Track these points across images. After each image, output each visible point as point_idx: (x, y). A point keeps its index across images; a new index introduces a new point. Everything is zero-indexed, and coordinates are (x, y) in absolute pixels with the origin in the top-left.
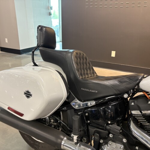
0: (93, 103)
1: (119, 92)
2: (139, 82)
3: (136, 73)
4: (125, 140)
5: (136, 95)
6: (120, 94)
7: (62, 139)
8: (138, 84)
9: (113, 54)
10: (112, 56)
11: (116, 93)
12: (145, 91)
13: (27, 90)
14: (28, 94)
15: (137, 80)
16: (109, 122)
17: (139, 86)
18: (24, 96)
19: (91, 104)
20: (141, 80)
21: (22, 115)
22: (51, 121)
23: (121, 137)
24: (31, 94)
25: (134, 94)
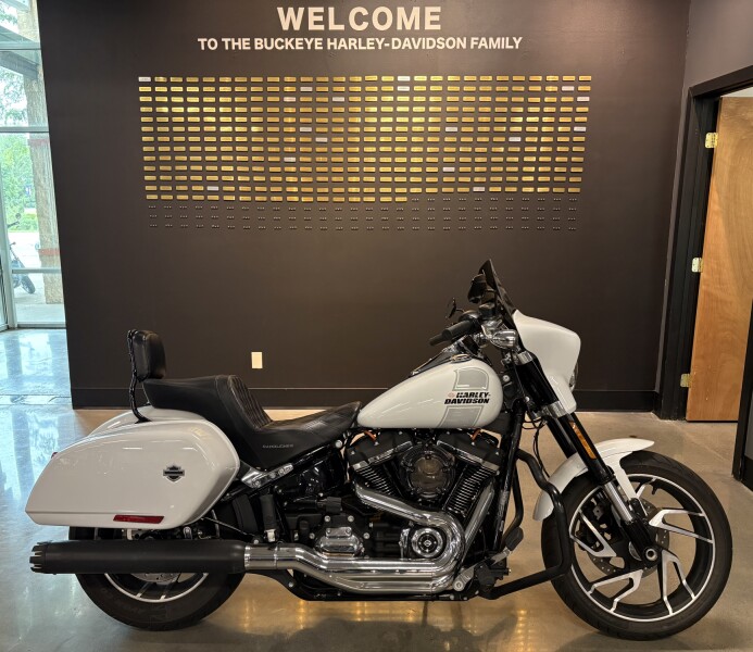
0: (289, 467)
1: (327, 439)
2: (356, 416)
3: (330, 408)
4: (351, 519)
5: (353, 441)
6: (330, 443)
7: (243, 552)
8: (355, 419)
9: (257, 360)
10: (254, 367)
11: (323, 441)
12: (368, 429)
13: (170, 465)
14: (174, 473)
15: (352, 413)
16: (321, 495)
17: (357, 423)
18: (166, 478)
19: (277, 475)
20: (358, 412)
21: (158, 519)
22: (197, 536)
23: (343, 515)
24: (182, 469)
25: (350, 439)
